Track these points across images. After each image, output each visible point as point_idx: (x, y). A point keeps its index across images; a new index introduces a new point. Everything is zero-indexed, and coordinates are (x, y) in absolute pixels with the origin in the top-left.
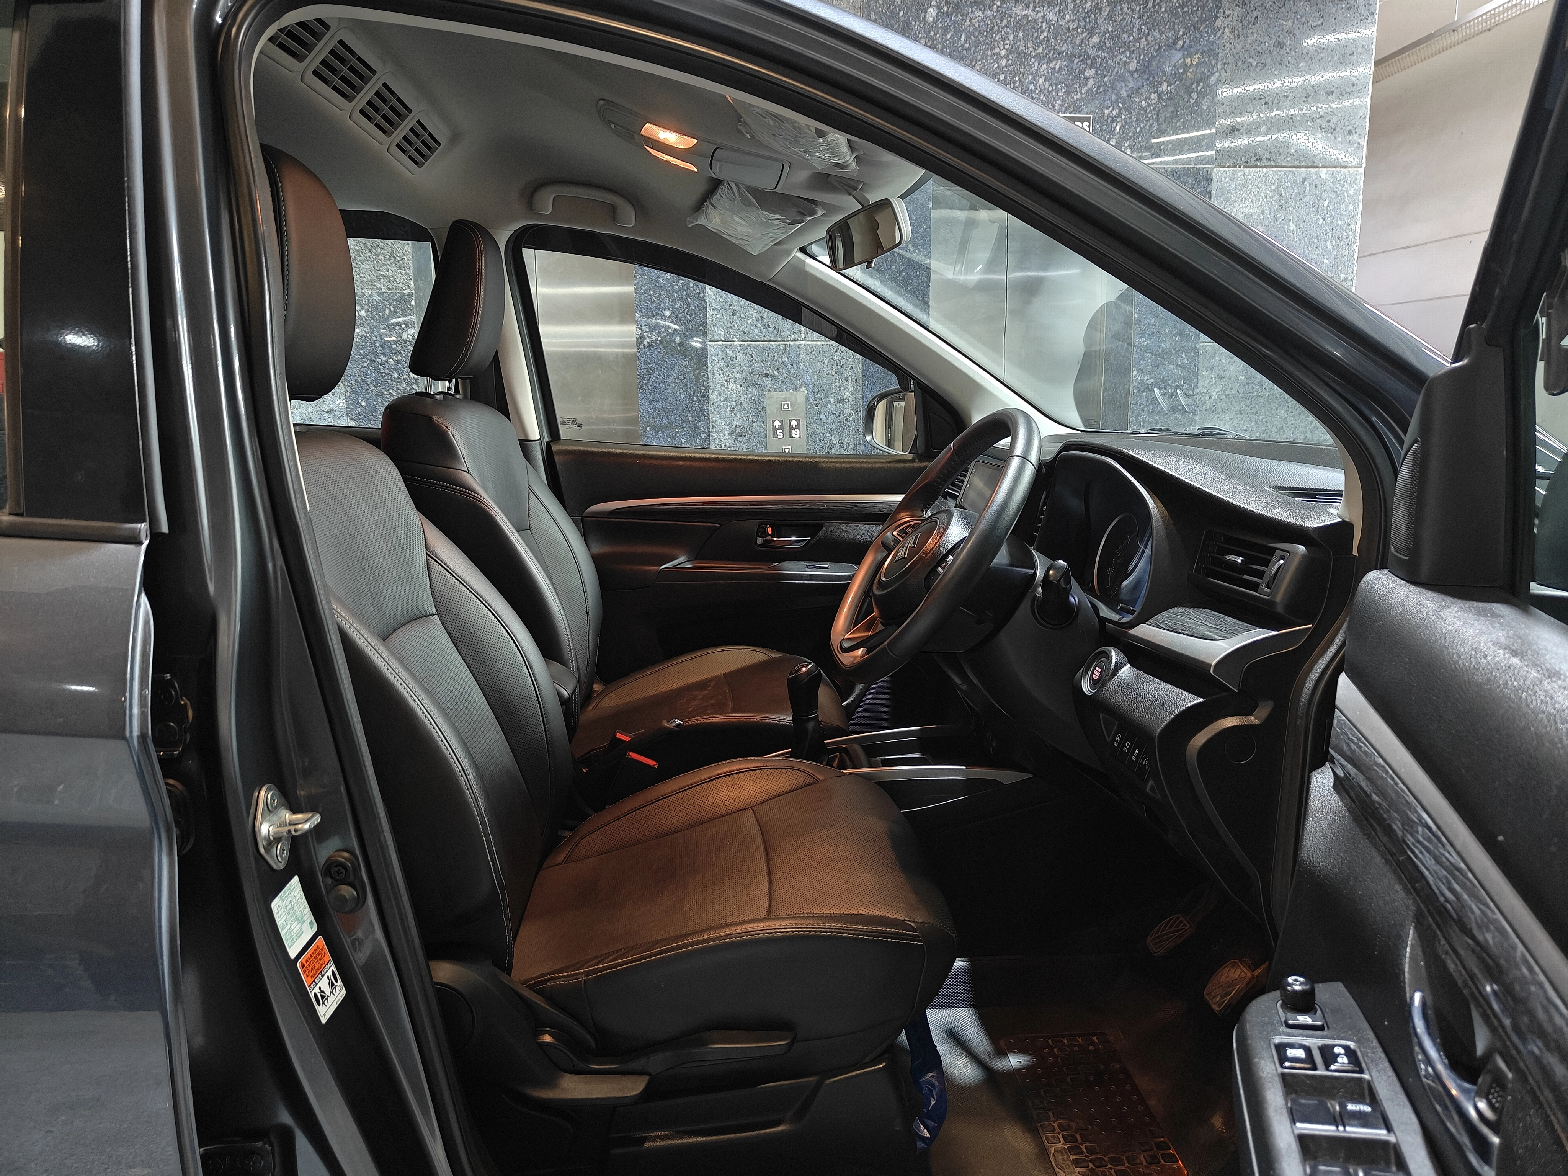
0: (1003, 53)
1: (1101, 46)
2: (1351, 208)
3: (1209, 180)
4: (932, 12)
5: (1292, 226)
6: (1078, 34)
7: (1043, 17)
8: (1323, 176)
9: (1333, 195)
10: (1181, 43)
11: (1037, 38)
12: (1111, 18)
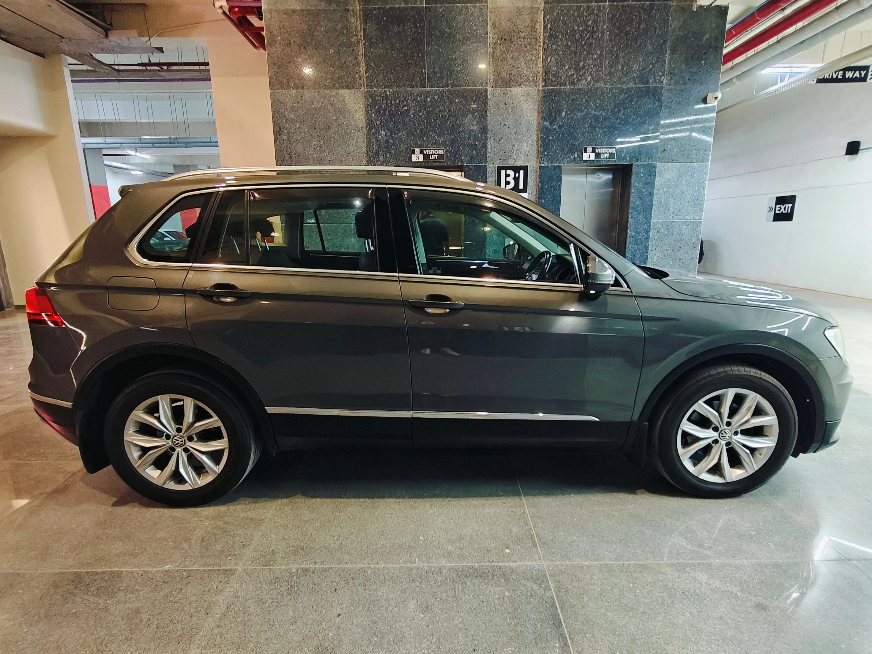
0: (587, 126)
1: (620, 123)
2: (705, 176)
3: (655, 167)
4: (564, 114)
5: (684, 182)
6: (613, 120)
7: (601, 114)
8: (696, 165)
9: (699, 172)
10: (647, 122)
11: (599, 121)
12: (624, 114)
